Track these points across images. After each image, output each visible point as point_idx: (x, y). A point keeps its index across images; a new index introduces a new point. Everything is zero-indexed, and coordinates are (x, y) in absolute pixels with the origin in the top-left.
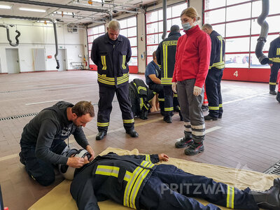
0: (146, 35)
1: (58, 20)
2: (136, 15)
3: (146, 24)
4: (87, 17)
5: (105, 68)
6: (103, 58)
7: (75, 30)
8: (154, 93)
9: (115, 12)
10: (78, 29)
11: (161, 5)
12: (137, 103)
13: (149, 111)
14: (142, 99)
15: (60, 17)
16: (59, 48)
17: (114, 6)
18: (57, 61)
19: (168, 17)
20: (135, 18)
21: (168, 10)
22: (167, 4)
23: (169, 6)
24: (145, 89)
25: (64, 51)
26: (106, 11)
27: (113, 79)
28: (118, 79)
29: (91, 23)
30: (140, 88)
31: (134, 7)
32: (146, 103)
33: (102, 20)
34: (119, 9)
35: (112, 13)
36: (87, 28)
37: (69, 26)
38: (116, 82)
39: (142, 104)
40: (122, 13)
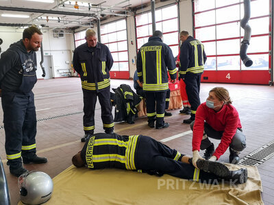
0: (136, 38)
1: (43, 26)
2: (126, 18)
3: (136, 27)
4: (74, 21)
5: (85, 74)
6: (84, 65)
7: (61, 35)
8: (141, 98)
9: (102, 15)
10: (64, 33)
11: (149, 8)
12: (124, 108)
13: (136, 116)
14: (128, 105)
15: (45, 22)
16: (44, 55)
17: (102, 10)
18: (43, 68)
19: (156, 20)
20: (124, 21)
21: (157, 13)
22: (156, 6)
23: (157, 9)
24: (131, 94)
25: (50, 57)
26: (93, 15)
27: (93, 84)
28: (99, 84)
29: (78, 27)
30: (126, 93)
31: (123, 10)
32: (132, 107)
33: (89, 24)
34: (106, 12)
35: (99, 17)
36: (74, 33)
37: (55, 31)
38: (97, 86)
39: (129, 109)
40: (111, 16)
